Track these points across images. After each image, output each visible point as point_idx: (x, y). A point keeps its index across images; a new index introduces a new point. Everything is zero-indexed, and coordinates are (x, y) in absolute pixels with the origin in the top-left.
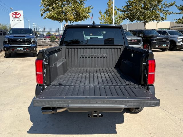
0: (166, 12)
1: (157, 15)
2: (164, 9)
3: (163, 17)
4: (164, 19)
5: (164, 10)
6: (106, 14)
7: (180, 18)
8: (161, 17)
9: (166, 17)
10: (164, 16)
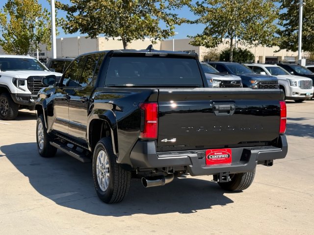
0: (171, 17)
1: (153, 25)
2: (168, 11)
3: (166, 31)
4: (169, 35)
5: (168, 13)
6: (8, 11)
7: (200, 34)
8: (162, 30)
9: (173, 30)
10: (169, 28)
